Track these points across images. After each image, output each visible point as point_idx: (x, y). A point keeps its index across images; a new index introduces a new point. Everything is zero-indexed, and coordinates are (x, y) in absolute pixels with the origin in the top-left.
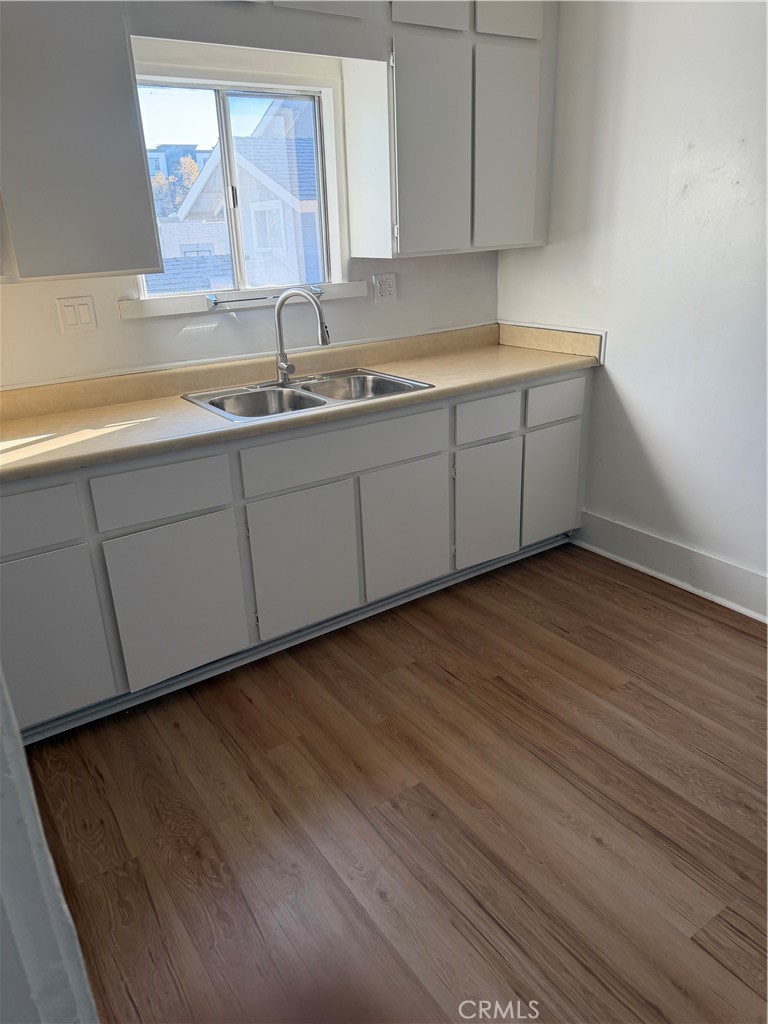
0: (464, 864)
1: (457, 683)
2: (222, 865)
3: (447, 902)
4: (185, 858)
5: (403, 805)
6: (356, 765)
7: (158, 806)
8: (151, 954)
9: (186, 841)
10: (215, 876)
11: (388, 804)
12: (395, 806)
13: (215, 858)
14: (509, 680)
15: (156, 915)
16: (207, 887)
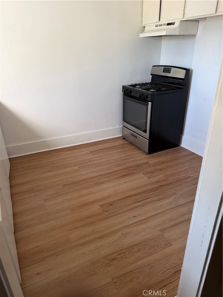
0: (127, 202)
1: (61, 193)
2: (120, 252)
3: (138, 206)
4: (114, 263)
5: (106, 210)
6: (87, 218)
7: (87, 275)
8: (150, 269)
9: (107, 263)
10: (124, 254)
11: (105, 213)
12: (106, 211)
13: (116, 254)
14: (65, 184)
15: (136, 269)
16: (127, 256)
